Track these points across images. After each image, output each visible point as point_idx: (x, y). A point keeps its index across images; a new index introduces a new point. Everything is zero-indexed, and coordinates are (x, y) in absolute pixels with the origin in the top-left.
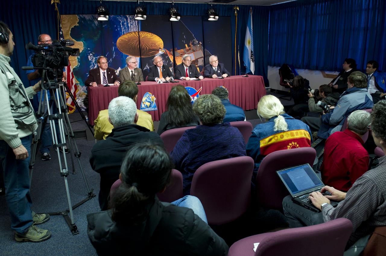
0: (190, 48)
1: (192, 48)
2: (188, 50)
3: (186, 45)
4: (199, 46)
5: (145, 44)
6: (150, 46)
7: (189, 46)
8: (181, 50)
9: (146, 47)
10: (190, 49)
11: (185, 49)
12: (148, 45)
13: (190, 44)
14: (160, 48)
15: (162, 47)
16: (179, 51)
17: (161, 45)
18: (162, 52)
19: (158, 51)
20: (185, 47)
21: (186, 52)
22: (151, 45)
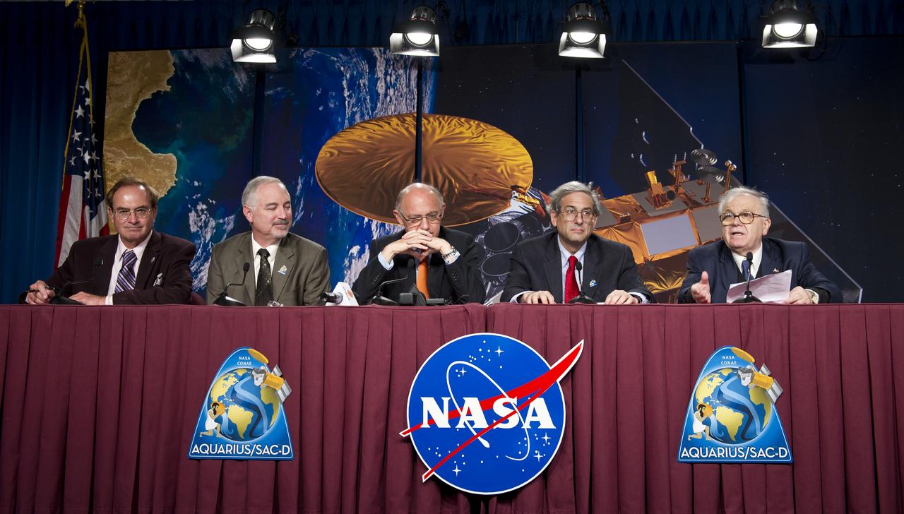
0: (671, 188)
1: (681, 190)
2: (658, 201)
3: (652, 177)
4: (720, 179)
5: (445, 170)
6: (471, 176)
7: (665, 179)
8: (624, 198)
9: (450, 182)
10: (671, 195)
11: (645, 194)
12: (459, 175)
13: (674, 171)
14: (515, 188)
15: (526, 181)
16: (612, 200)
17: (520, 171)
18: (522, 204)
19: (505, 198)
20: (647, 184)
21: (647, 206)
22: (476, 175)
